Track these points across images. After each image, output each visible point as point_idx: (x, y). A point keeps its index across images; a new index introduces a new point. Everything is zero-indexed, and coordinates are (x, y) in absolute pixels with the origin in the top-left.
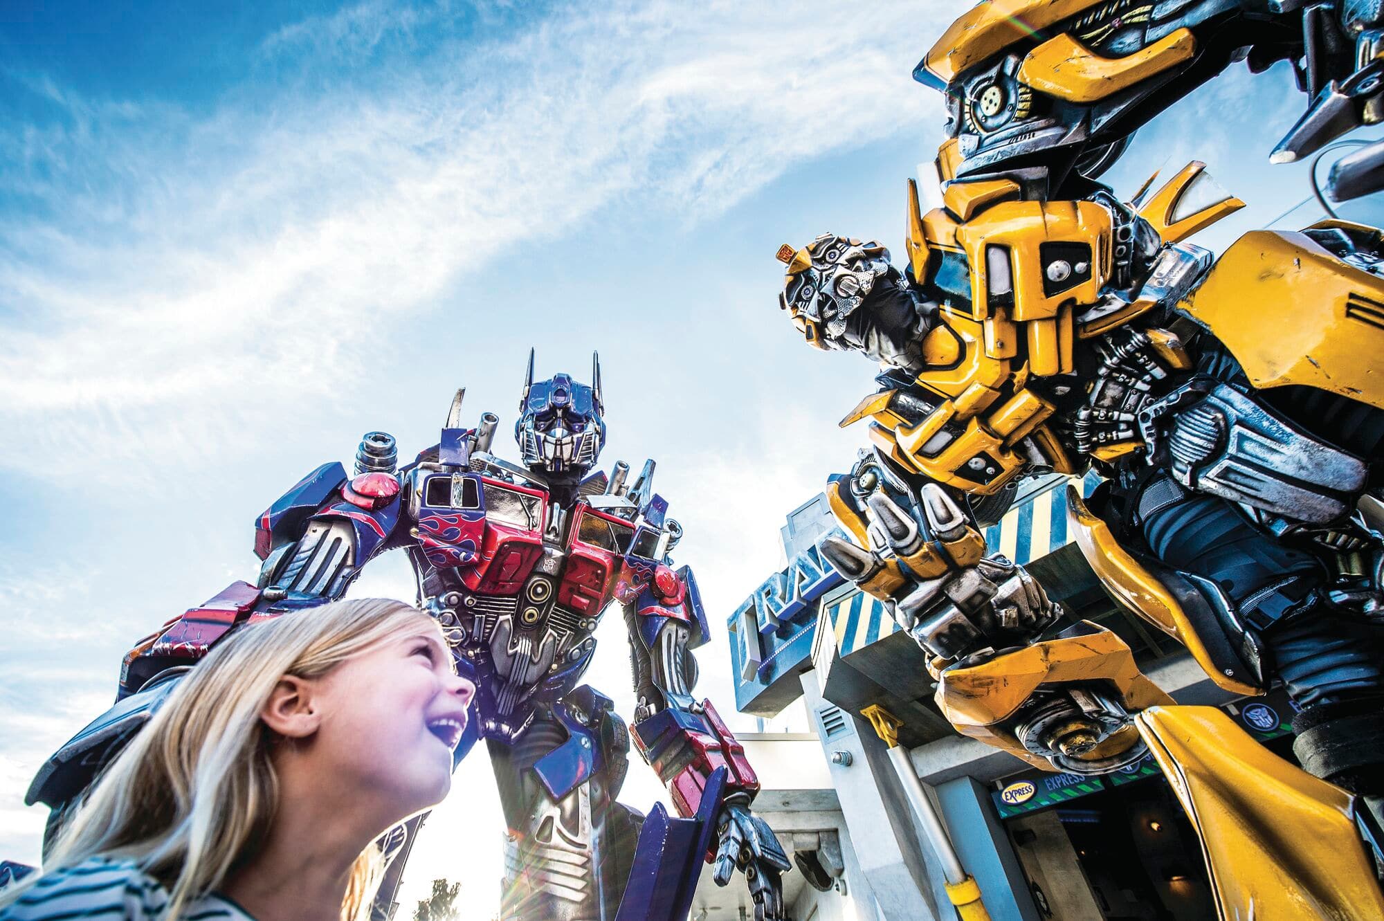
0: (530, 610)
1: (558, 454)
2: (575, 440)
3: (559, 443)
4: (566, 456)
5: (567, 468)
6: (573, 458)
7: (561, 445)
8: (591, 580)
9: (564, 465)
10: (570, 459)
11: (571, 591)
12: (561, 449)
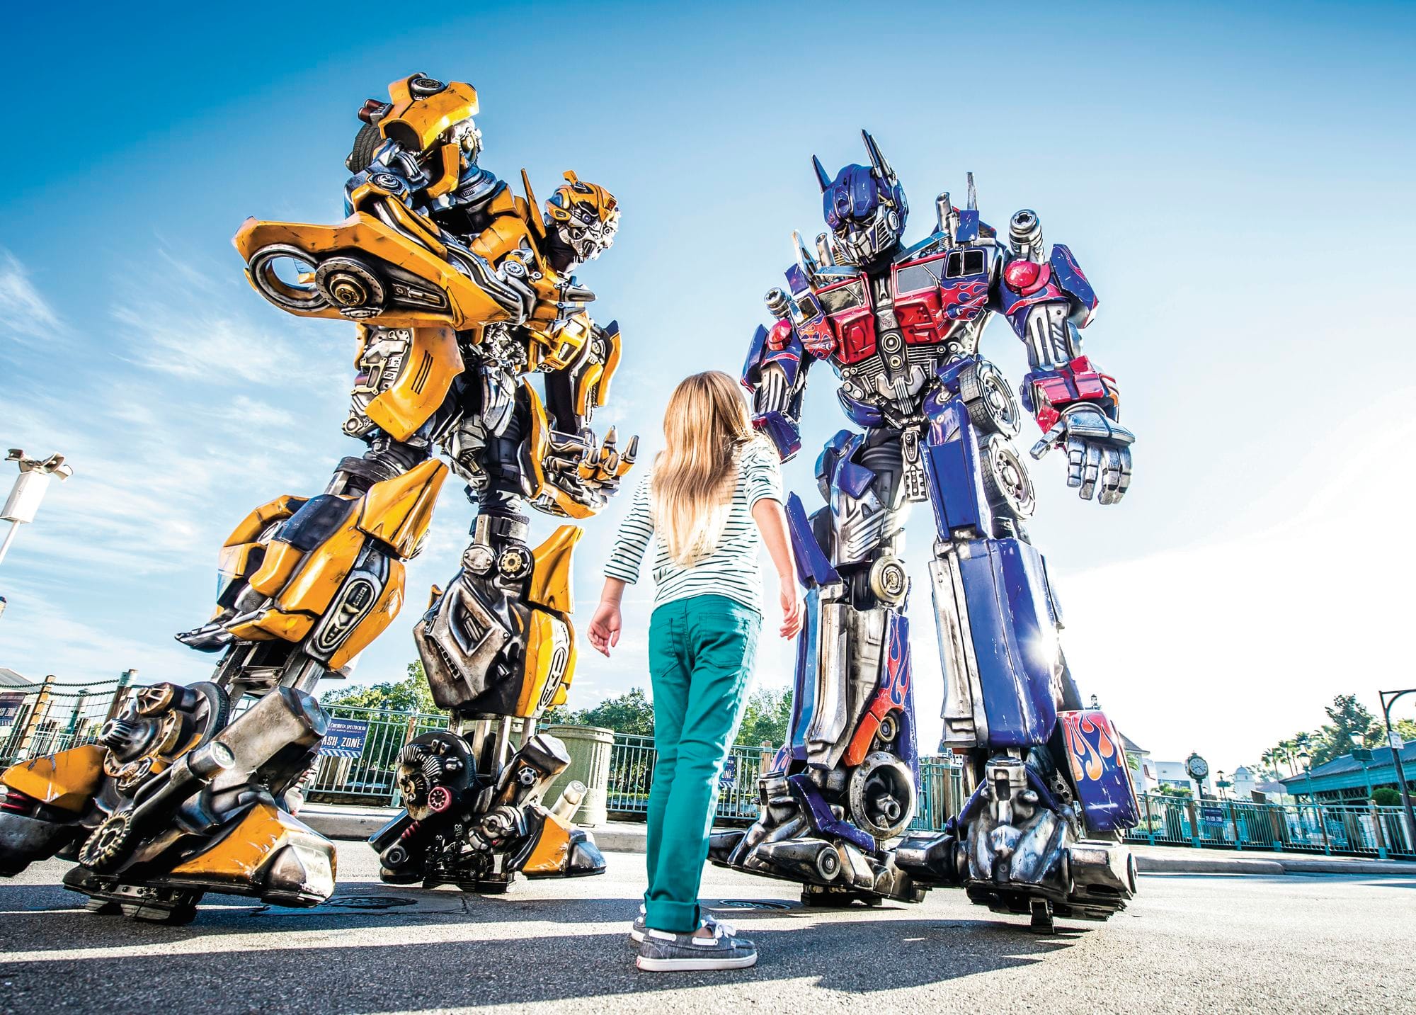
0: (893, 358)
1: (861, 254)
2: (869, 236)
3: (858, 247)
4: (867, 252)
5: (873, 260)
6: (874, 250)
7: (859, 247)
8: (920, 318)
9: (869, 259)
10: (872, 253)
11: (912, 332)
12: (861, 250)
